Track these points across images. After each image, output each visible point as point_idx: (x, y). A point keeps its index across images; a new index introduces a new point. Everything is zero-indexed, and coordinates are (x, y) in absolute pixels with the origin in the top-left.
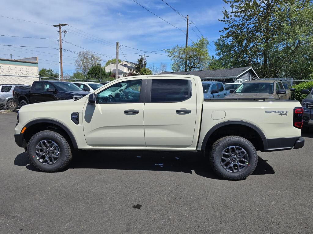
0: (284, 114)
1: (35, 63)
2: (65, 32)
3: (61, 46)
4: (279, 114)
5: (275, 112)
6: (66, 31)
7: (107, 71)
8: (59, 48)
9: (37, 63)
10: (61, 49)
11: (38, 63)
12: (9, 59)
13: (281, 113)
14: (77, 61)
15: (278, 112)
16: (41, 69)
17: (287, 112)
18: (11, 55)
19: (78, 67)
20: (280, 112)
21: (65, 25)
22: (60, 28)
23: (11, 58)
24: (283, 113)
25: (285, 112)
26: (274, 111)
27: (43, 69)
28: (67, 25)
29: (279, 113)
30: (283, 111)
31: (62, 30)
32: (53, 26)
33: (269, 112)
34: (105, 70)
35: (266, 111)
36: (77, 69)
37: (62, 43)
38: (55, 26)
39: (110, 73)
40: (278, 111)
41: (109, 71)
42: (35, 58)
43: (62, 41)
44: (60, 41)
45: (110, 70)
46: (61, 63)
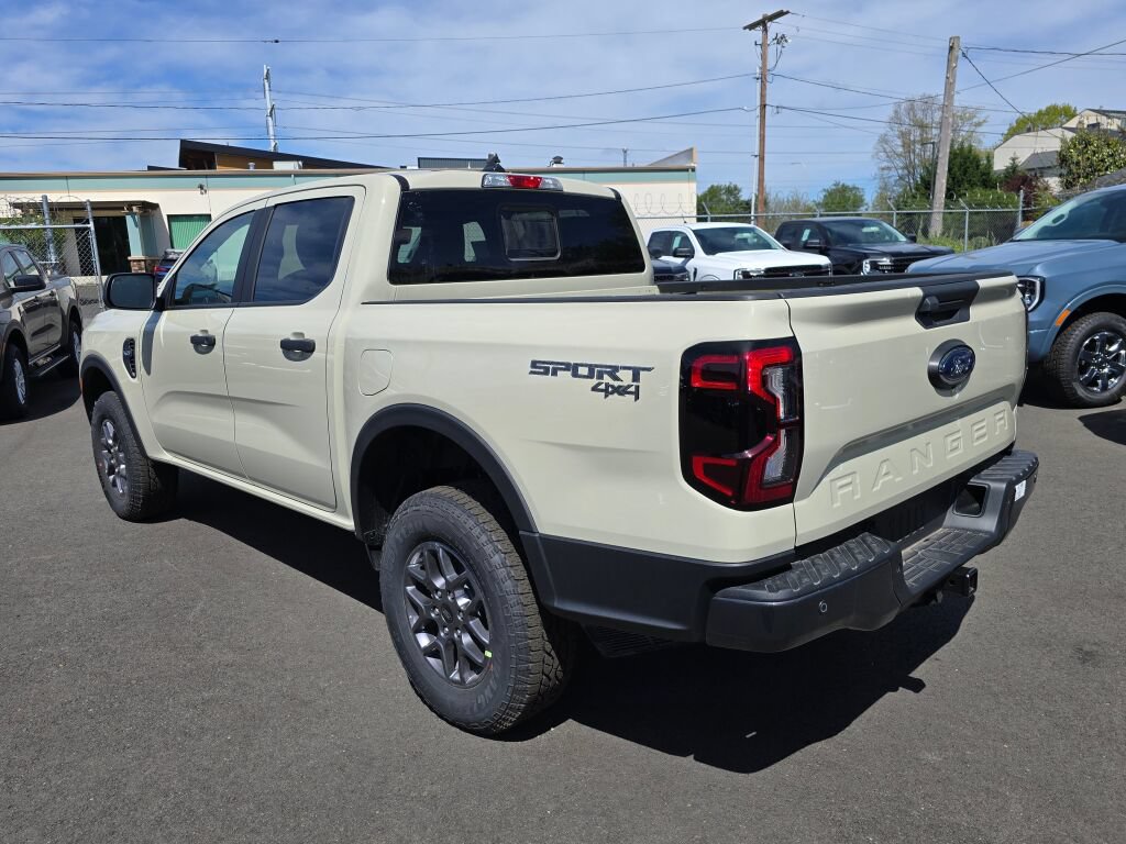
0: (622, 391)
1: (687, 170)
2: (781, 39)
3: (763, 96)
4: (595, 389)
5: (573, 369)
6: (783, 37)
7: (1000, 164)
8: (758, 103)
9: (693, 170)
10: (763, 106)
11: (697, 170)
12: (621, 165)
13: (607, 379)
14: (884, 140)
15: (590, 376)
16: (705, 189)
17: (636, 378)
18: (625, 152)
19: (885, 164)
20: (600, 376)
21: (781, 14)
22: (765, 30)
23: (625, 161)
24: (611, 380)
25: (626, 377)
26: (567, 367)
27: (712, 187)
28: (788, 12)
29: (594, 381)
30: (616, 369)
31: (771, 35)
32: (745, 28)
33: (546, 372)
34: (989, 161)
35: (534, 364)
36: (883, 169)
37: (767, 84)
38: (752, 27)
39: (1013, 170)
40: (591, 368)
41: (1008, 163)
42: (689, 153)
43: (769, 78)
44: (763, 79)
45: (1014, 159)
46: (762, 159)
